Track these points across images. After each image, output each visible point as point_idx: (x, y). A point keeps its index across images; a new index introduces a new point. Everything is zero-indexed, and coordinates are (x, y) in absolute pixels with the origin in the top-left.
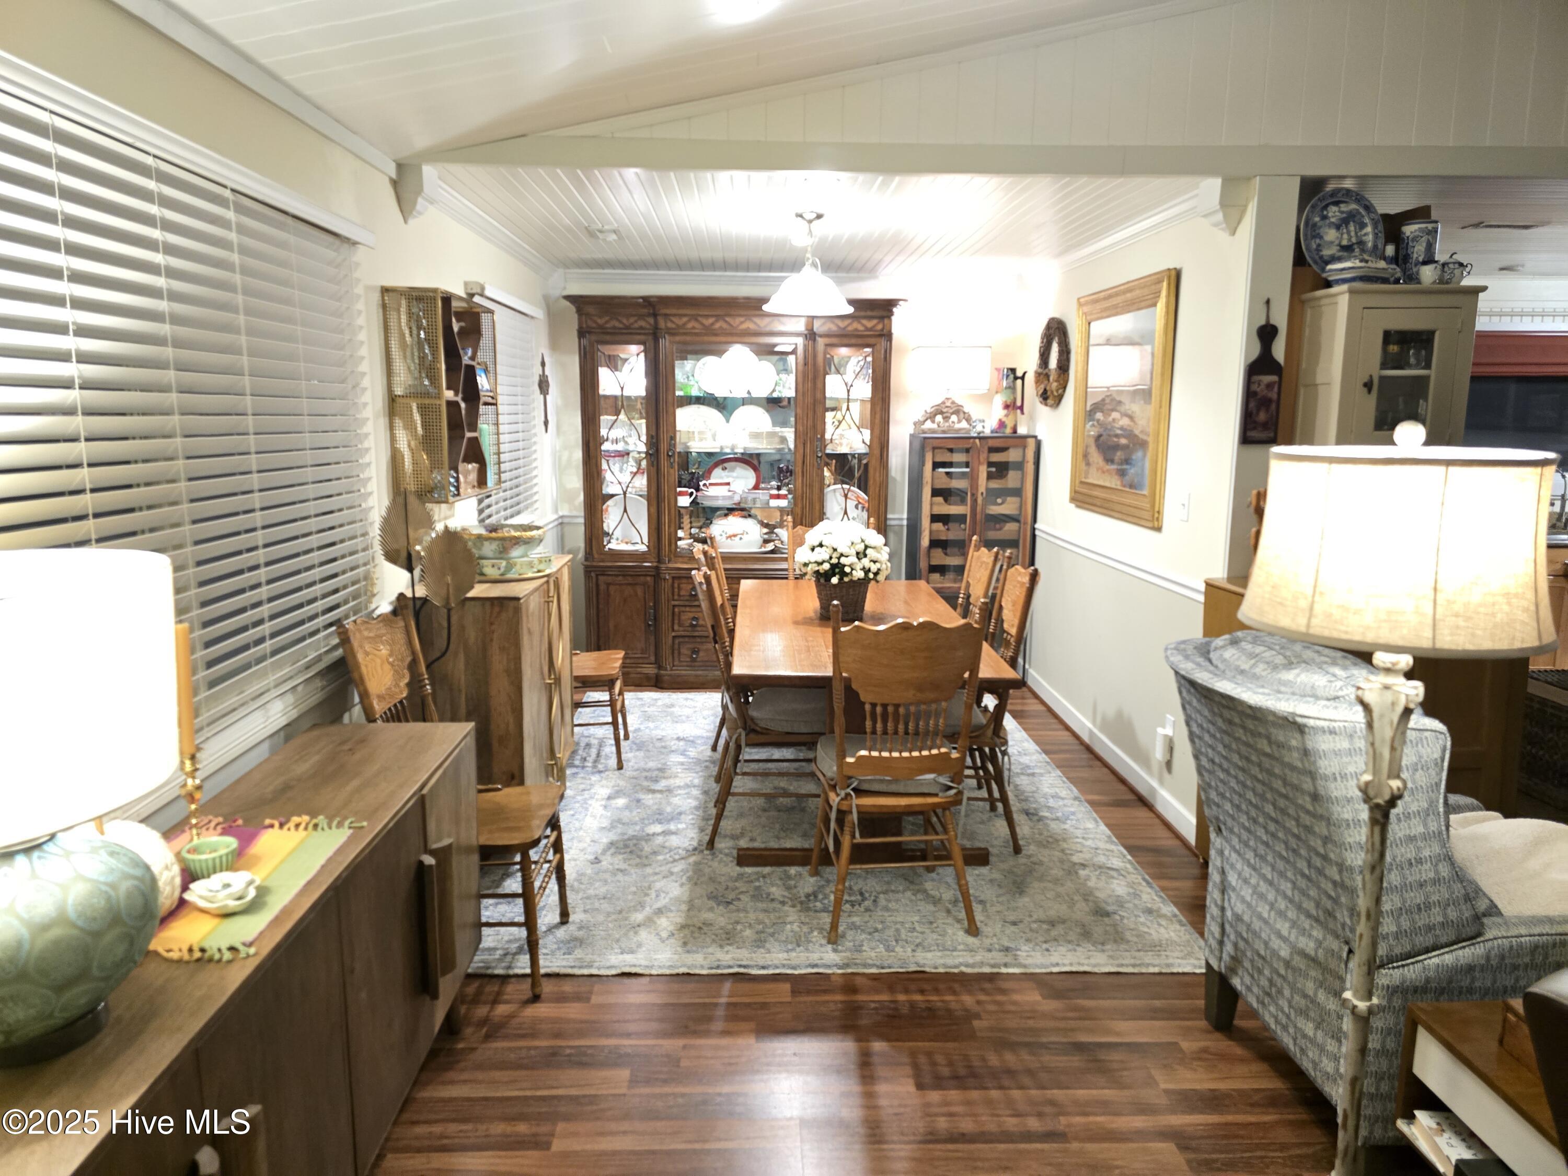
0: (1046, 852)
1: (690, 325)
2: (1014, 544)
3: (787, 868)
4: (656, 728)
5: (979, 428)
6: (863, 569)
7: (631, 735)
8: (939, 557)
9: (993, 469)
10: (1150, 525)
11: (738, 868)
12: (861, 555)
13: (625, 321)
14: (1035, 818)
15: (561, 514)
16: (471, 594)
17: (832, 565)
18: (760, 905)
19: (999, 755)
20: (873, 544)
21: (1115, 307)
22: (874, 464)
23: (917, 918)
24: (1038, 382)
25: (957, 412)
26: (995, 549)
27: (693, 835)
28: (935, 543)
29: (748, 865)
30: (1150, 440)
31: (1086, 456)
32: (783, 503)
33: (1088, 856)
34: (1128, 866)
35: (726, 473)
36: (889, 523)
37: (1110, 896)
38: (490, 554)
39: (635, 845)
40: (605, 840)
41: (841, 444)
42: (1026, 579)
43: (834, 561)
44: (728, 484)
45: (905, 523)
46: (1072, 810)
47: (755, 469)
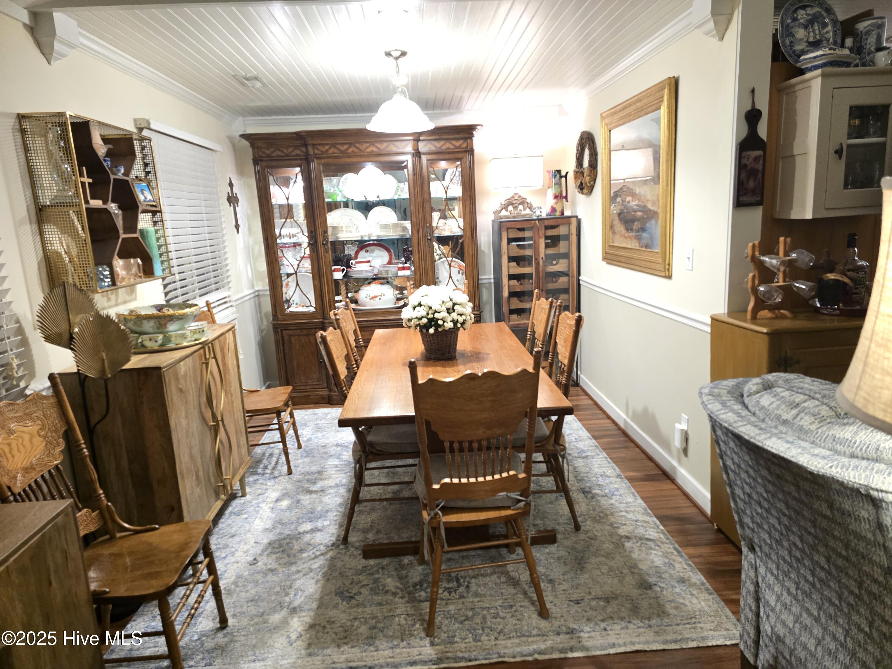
0: (598, 526)
1: (331, 151)
2: (566, 291)
3: (402, 558)
4: (323, 437)
5: (538, 213)
6: (453, 321)
7: (303, 446)
8: (516, 304)
9: (549, 241)
10: (663, 274)
11: (364, 561)
12: (449, 311)
13: (285, 151)
14: (590, 496)
15: (256, 289)
16: (127, 366)
17: (428, 319)
18: (377, 598)
19: (560, 459)
20: (459, 301)
21: (629, 115)
22: (467, 242)
23: (500, 602)
24: (576, 178)
25: (522, 203)
26: (550, 300)
27: (334, 531)
28: (513, 294)
29: (371, 558)
30: (660, 211)
31: (612, 227)
32: (407, 273)
33: (630, 528)
34: (662, 536)
35: (367, 254)
36: (480, 282)
37: (651, 567)
38: (150, 330)
39: (287, 544)
40: (265, 541)
41: (445, 230)
42: (573, 322)
43: (430, 316)
44: (369, 262)
45: (492, 281)
46: (616, 486)
47: (388, 250)
